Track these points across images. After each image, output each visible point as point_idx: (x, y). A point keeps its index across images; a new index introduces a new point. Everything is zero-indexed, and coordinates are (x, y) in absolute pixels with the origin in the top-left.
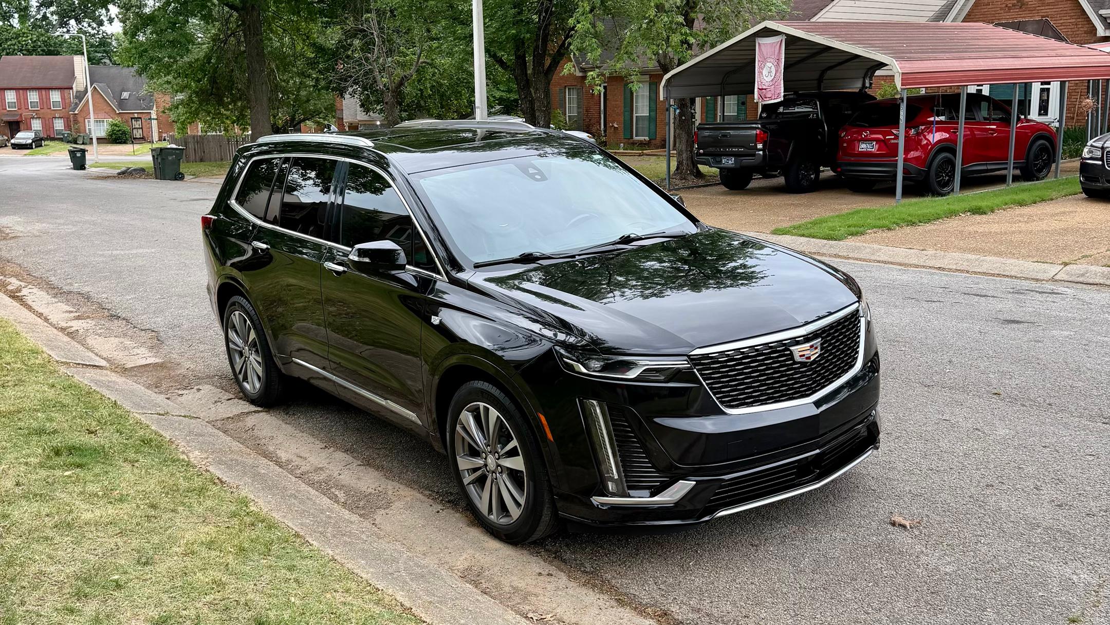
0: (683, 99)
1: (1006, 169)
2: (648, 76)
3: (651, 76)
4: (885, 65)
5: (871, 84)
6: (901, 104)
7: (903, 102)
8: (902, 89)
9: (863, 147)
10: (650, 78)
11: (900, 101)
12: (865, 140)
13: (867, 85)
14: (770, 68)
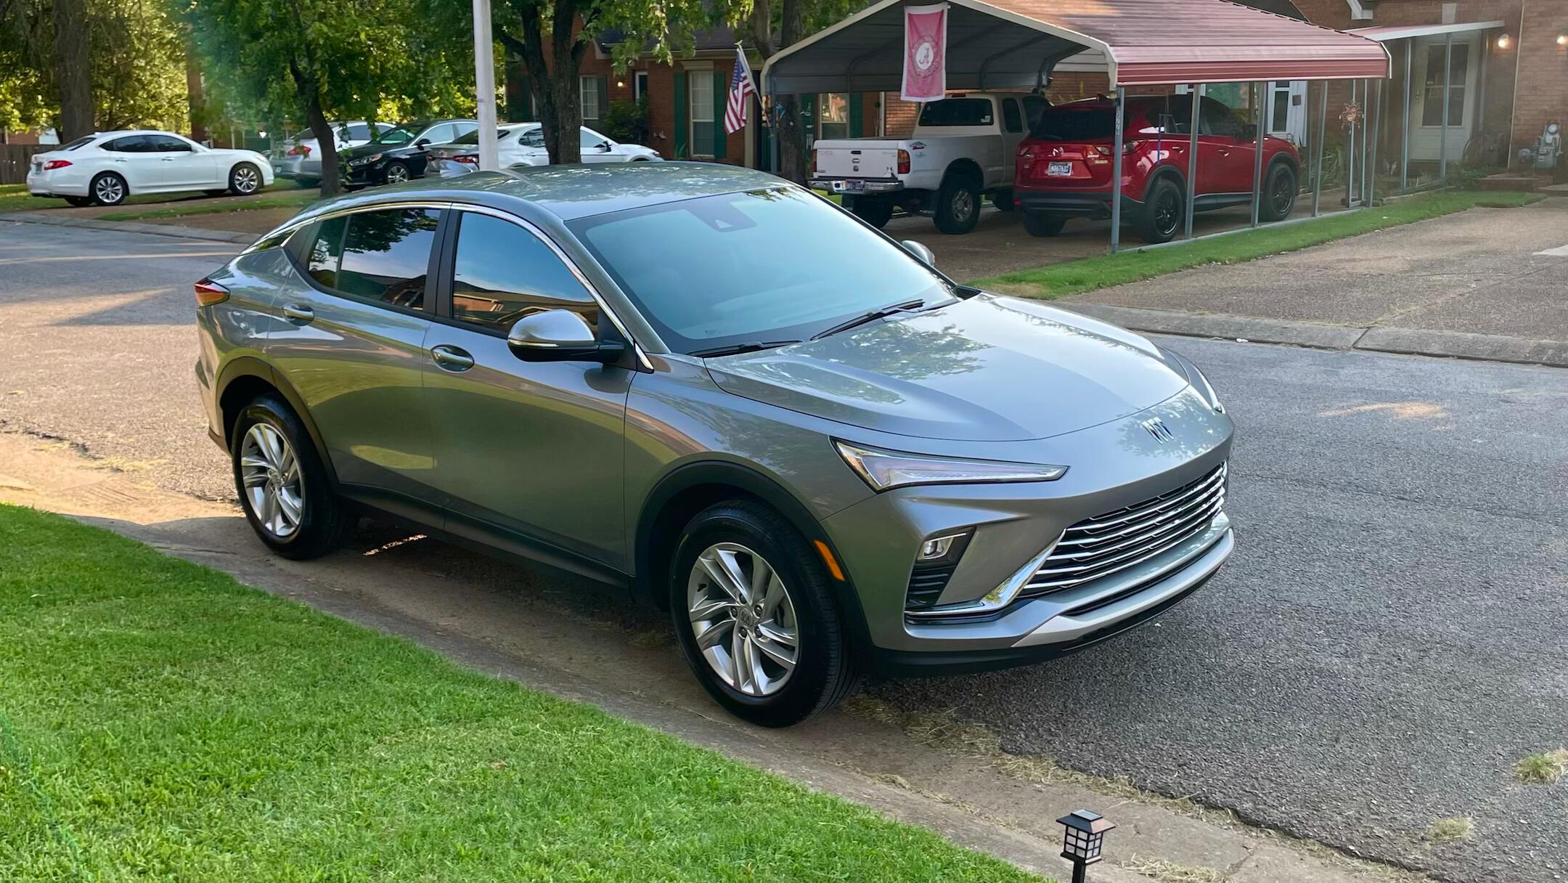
0: (791, 96)
1: (1248, 203)
2: (712, 63)
3: (716, 62)
4: (1085, 48)
5: (1049, 81)
6: (1118, 108)
7: (1119, 104)
8: (1117, 86)
9: (1054, 170)
10: (715, 65)
11: (1116, 104)
12: (1058, 160)
13: (1044, 82)
14: (928, 50)
